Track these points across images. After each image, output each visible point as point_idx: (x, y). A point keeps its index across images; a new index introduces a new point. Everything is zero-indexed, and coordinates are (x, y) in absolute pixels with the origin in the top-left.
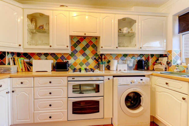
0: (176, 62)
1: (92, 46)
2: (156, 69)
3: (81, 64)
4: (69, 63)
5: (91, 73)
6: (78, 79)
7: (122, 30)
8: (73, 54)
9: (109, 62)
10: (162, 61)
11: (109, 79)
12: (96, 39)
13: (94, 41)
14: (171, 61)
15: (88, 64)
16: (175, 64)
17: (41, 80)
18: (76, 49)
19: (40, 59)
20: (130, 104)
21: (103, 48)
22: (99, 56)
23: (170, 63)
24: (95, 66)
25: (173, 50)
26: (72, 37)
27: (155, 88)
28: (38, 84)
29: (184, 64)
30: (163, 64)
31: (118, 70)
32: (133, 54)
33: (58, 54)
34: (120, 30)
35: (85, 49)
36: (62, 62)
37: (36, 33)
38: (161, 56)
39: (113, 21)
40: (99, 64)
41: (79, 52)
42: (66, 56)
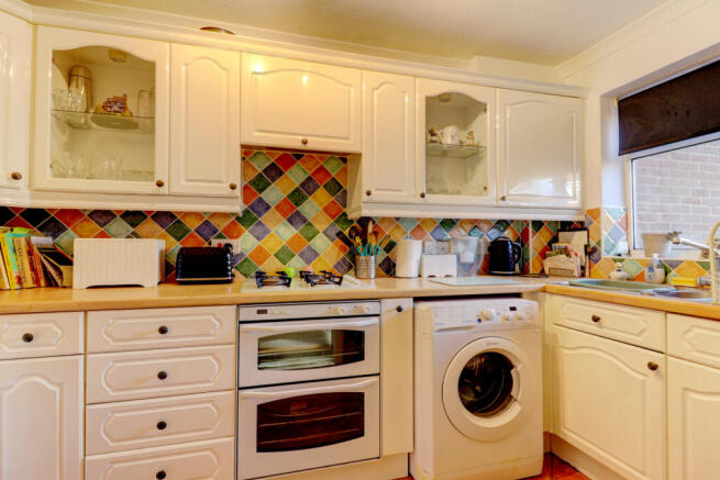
0: (614, 246)
1: (325, 187)
2: (553, 272)
3: (284, 255)
4: (236, 250)
5: (330, 289)
6: (281, 313)
7: (438, 133)
8: (251, 216)
9: (391, 246)
10: (569, 242)
11: (399, 309)
12: (345, 161)
13: (333, 168)
14: (599, 243)
15: (310, 255)
16: (612, 253)
17: (118, 322)
18: (262, 195)
19: (102, 235)
20: (473, 395)
21: (372, 196)
22: (355, 224)
23: (595, 250)
24: (339, 263)
25: (603, 210)
26: (248, 151)
27: (555, 336)
28: (109, 340)
29: (639, 255)
30: (572, 254)
31: (425, 275)
32: (476, 220)
33: (187, 214)
34: (432, 133)
35: (298, 196)
36: (206, 245)
37: (90, 128)
38: (567, 226)
39: (406, 99)
40: (353, 255)
41: (277, 207)
42: (221, 225)
